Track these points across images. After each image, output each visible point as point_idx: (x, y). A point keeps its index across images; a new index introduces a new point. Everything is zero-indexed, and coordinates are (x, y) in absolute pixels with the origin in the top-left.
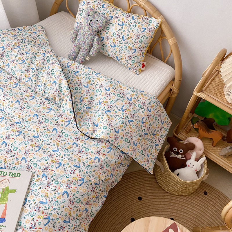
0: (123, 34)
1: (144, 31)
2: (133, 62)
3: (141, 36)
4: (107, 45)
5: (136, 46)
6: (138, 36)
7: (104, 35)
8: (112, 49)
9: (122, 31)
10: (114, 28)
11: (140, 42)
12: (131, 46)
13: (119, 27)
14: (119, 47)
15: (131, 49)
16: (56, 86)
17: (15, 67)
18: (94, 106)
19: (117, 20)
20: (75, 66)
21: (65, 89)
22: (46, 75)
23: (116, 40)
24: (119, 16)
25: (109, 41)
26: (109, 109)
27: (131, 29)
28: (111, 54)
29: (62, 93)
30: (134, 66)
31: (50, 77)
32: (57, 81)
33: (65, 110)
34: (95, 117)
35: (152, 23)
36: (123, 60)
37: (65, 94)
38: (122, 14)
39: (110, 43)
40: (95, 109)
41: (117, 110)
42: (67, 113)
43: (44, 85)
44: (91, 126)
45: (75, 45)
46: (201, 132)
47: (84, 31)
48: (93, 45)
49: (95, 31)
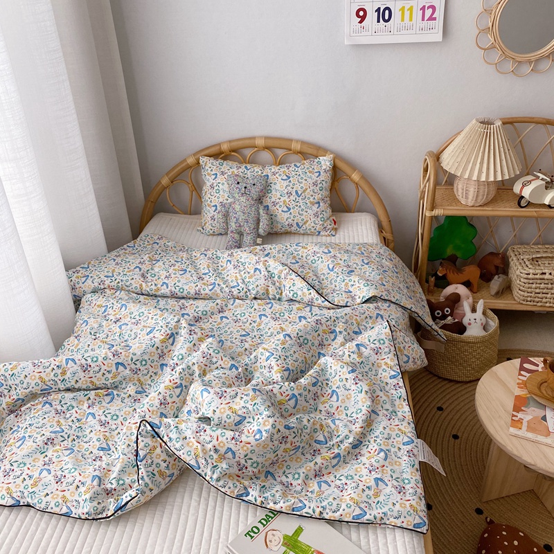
0: (294, 190)
1: (319, 175)
2: (323, 219)
3: (319, 182)
4: (276, 213)
5: (317, 197)
6: (315, 184)
7: (268, 201)
8: (286, 215)
9: (291, 186)
10: (279, 186)
11: (321, 190)
12: (311, 199)
13: (286, 183)
14: (296, 208)
15: (313, 204)
16: (263, 273)
17: (179, 281)
18: (324, 278)
19: (277, 175)
20: (257, 251)
21: (281, 267)
22: (233, 270)
23: (288, 200)
24: (277, 171)
25: (277, 207)
26: (350, 269)
27: (302, 178)
28: (287, 223)
29: (276, 277)
30: (325, 225)
31: (242, 269)
32: (261, 266)
33: (296, 293)
34: (338, 287)
35: (323, 163)
36: (308, 223)
37: (283, 276)
38: (278, 167)
39: (280, 209)
40: (329, 280)
41: (360, 267)
42: (303, 294)
43: (241, 281)
44: (343, 294)
45: (232, 232)
46: (451, 276)
47: (241, 206)
48: (258, 220)
49: (256, 200)
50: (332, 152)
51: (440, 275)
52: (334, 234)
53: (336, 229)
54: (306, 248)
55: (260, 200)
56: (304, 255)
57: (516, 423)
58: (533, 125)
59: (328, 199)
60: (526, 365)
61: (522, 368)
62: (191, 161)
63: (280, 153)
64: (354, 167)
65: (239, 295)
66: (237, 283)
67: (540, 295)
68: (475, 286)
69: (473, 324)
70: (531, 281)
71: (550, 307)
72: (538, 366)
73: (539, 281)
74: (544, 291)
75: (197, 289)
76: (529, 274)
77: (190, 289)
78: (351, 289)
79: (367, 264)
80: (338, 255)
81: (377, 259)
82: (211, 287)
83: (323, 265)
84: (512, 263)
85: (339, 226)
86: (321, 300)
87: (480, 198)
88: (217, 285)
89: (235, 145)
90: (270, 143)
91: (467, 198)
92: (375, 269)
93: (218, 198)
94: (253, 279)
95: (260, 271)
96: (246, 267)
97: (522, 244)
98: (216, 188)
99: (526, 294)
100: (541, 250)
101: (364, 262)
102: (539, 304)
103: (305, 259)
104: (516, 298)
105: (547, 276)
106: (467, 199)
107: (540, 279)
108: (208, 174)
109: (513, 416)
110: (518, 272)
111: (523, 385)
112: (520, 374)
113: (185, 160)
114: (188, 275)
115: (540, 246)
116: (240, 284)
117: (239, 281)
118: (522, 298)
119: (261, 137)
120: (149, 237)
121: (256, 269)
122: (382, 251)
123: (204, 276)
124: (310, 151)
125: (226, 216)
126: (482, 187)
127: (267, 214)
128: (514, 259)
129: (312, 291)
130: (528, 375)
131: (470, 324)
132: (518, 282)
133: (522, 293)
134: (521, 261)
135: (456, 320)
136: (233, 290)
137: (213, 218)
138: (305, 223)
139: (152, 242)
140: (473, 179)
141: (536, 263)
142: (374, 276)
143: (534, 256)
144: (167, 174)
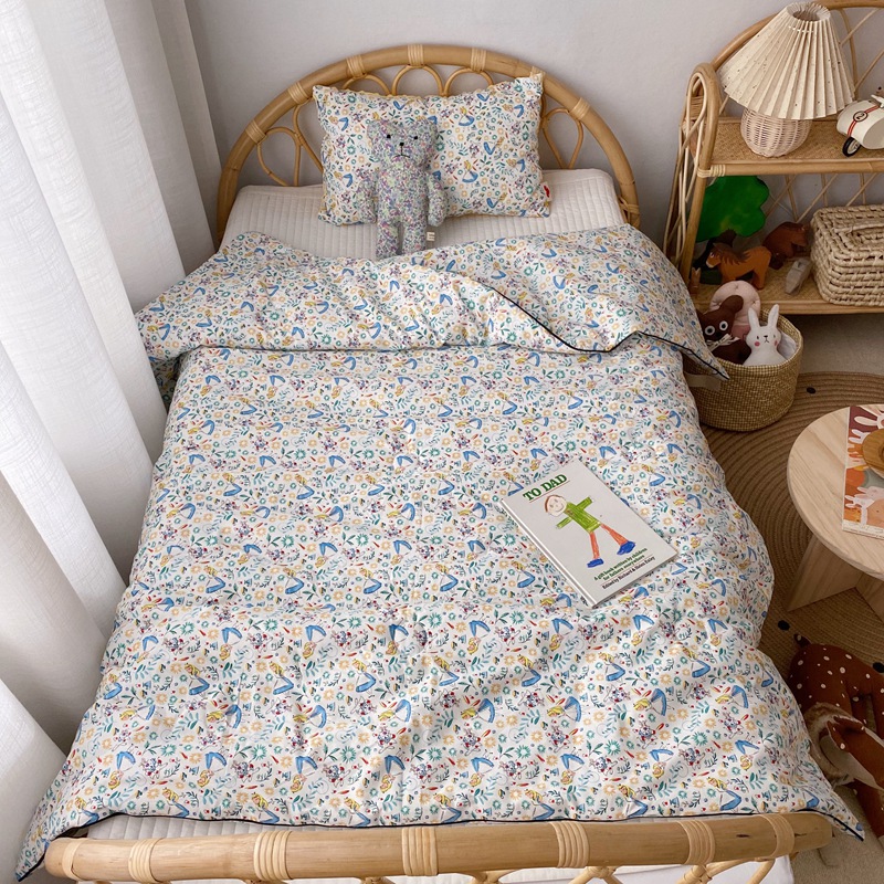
0: (482, 142)
1: (522, 113)
2: (530, 190)
3: (522, 125)
4: (454, 185)
5: (521, 151)
6: (515, 129)
7: (439, 165)
8: (471, 187)
9: (477, 135)
10: (457, 136)
11: (525, 139)
12: (511, 157)
13: (467, 131)
14: (487, 173)
15: (513, 164)
16: (455, 303)
17: (320, 324)
18: (550, 300)
19: (451, 117)
20: (434, 258)
21: (484, 292)
22: (403, 300)
23: (472, 161)
24: (450, 108)
25: (455, 173)
26: (591, 283)
27: (493, 120)
28: (472, 200)
29: (477, 308)
30: (534, 198)
31: (420, 297)
32: (450, 291)
33: (513, 334)
34: (574, 316)
35: (525, 89)
36: (506, 199)
37: (488, 306)
38: (452, 102)
39: (460, 178)
40: (559, 304)
41: (605, 277)
42: (525, 335)
43: (422, 318)
44: (588, 332)
45: (384, 224)
46: (727, 268)
47: (397, 176)
48: (427, 200)
49: (420, 165)
50: (540, 69)
51: (711, 266)
52: (547, 213)
53: (549, 204)
54: (514, 249)
55: (426, 166)
56: (512, 260)
57: (852, 513)
58: (874, 10)
59: (536, 152)
60: (859, 420)
61: (853, 425)
62: (297, 93)
63: (450, 72)
64: (577, 95)
65: (420, 341)
66: (415, 322)
67: (861, 290)
68: (762, 278)
69: (763, 345)
70: (851, 271)
71: (875, 306)
72: (875, 418)
73: (862, 270)
74: (869, 284)
75: (351, 335)
76: (849, 260)
77: (341, 336)
78: (597, 320)
79: (616, 271)
80: (568, 259)
81: (627, 258)
82: (373, 332)
83: (545, 277)
84: (820, 239)
85: (554, 197)
86: (553, 344)
87: (785, 144)
88: (383, 328)
89: (372, 61)
90: (433, 56)
91: (764, 144)
92: (630, 281)
93: (354, 162)
94: (441, 314)
95: (449, 299)
96: (425, 292)
97: (834, 206)
98: (347, 145)
99: (840, 290)
100: (864, 215)
101: (610, 269)
102: (859, 303)
103: (513, 269)
104: (824, 295)
105: (876, 262)
106: (763, 147)
107: (865, 266)
108: (333, 120)
109: (847, 501)
110: (831, 257)
111: (858, 451)
112: (851, 435)
113: (285, 93)
114: (331, 312)
115: (862, 208)
116: (420, 324)
117: (417, 319)
118: (833, 295)
119: (417, 45)
120: (246, 239)
121: (443, 296)
122: (631, 241)
123: (358, 312)
124: (500, 67)
125: (372, 196)
126: (789, 127)
127: (440, 188)
128: (825, 233)
129: (540, 329)
130: (864, 435)
131: (757, 344)
132: (830, 271)
133: (835, 288)
134: (836, 238)
135: (736, 339)
136: (410, 333)
137: (346, 198)
138: (502, 198)
139: (253, 250)
140: (780, 116)
141: (857, 238)
142: (629, 294)
143: (855, 228)
144: (257, 119)
